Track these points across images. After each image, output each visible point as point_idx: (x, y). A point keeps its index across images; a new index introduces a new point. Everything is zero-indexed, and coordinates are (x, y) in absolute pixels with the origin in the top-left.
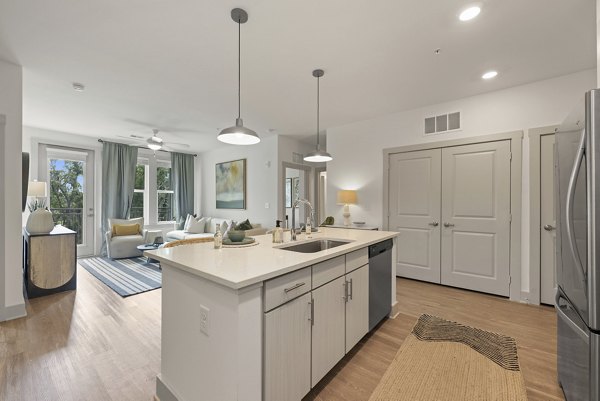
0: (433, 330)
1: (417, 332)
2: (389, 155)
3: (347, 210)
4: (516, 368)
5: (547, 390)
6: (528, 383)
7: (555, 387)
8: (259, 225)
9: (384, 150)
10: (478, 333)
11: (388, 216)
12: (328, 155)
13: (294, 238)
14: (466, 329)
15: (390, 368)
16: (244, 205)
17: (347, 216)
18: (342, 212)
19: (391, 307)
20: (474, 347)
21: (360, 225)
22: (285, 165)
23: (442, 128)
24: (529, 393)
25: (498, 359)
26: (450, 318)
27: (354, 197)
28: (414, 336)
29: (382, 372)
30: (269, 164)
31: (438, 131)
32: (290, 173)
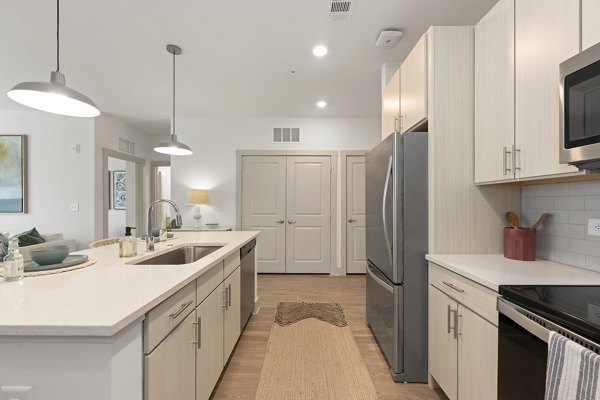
0: (289, 314)
1: (278, 320)
2: (243, 156)
3: (198, 210)
4: (345, 324)
5: (363, 332)
6: (354, 332)
7: (366, 328)
8: (59, 236)
9: (237, 151)
10: (319, 307)
11: (241, 217)
12: (187, 148)
13: (151, 248)
14: (311, 306)
15: (266, 362)
16: (24, 206)
17: (198, 218)
18: (192, 212)
19: (254, 303)
20: (320, 318)
21: (213, 226)
22: (106, 153)
23: (287, 139)
24: (356, 338)
25: (334, 321)
26: (299, 300)
27: (206, 198)
28: (277, 325)
29: (258, 370)
30: (78, 149)
31: (284, 140)
32: (115, 164)
